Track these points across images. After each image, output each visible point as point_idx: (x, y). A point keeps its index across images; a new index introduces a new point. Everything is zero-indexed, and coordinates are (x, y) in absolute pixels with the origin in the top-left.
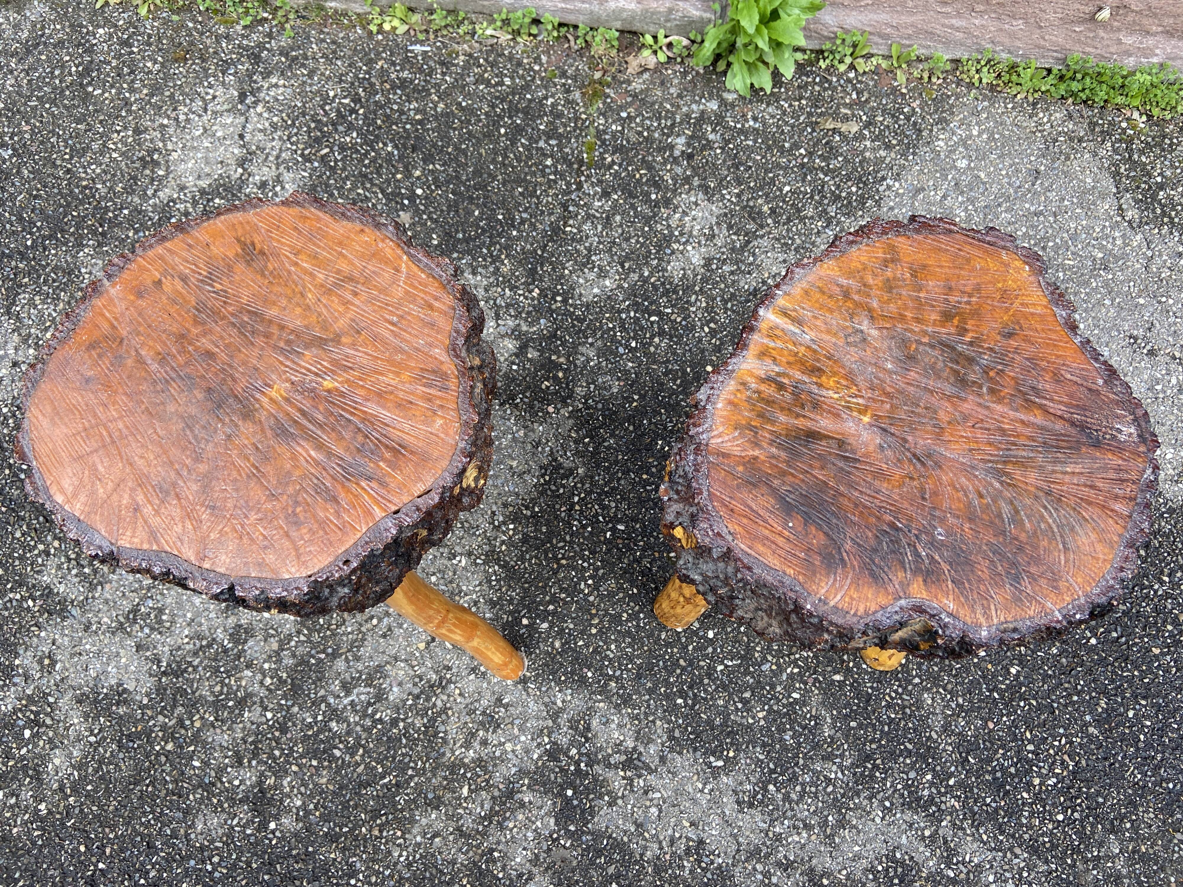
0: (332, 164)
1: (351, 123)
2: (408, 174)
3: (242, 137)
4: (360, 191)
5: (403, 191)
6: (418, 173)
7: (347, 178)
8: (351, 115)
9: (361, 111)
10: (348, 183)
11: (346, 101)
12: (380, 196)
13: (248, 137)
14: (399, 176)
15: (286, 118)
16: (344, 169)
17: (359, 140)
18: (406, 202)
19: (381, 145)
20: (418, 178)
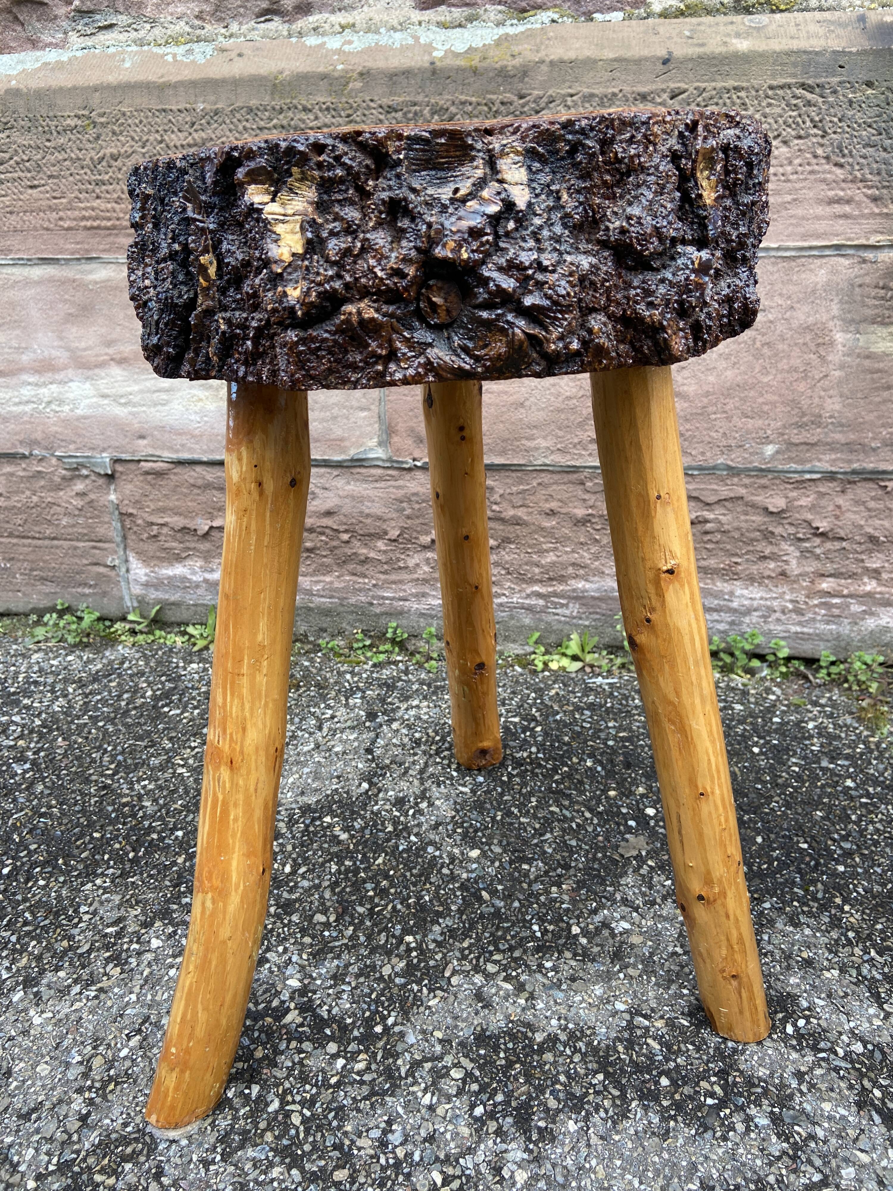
0: (505, 778)
1: (525, 740)
2: (626, 793)
3: (369, 751)
4: (553, 809)
5: (624, 811)
6: (641, 790)
7: (531, 794)
8: (524, 732)
9: (539, 729)
10: (533, 799)
11: (517, 720)
12: (588, 815)
13: (378, 752)
14: (612, 793)
15: (432, 734)
16: (524, 784)
17: (541, 755)
18: (632, 823)
19: (575, 760)
20: (642, 796)
